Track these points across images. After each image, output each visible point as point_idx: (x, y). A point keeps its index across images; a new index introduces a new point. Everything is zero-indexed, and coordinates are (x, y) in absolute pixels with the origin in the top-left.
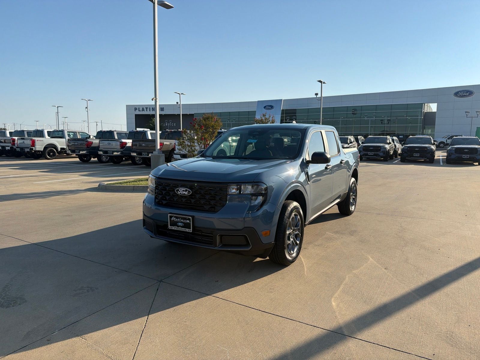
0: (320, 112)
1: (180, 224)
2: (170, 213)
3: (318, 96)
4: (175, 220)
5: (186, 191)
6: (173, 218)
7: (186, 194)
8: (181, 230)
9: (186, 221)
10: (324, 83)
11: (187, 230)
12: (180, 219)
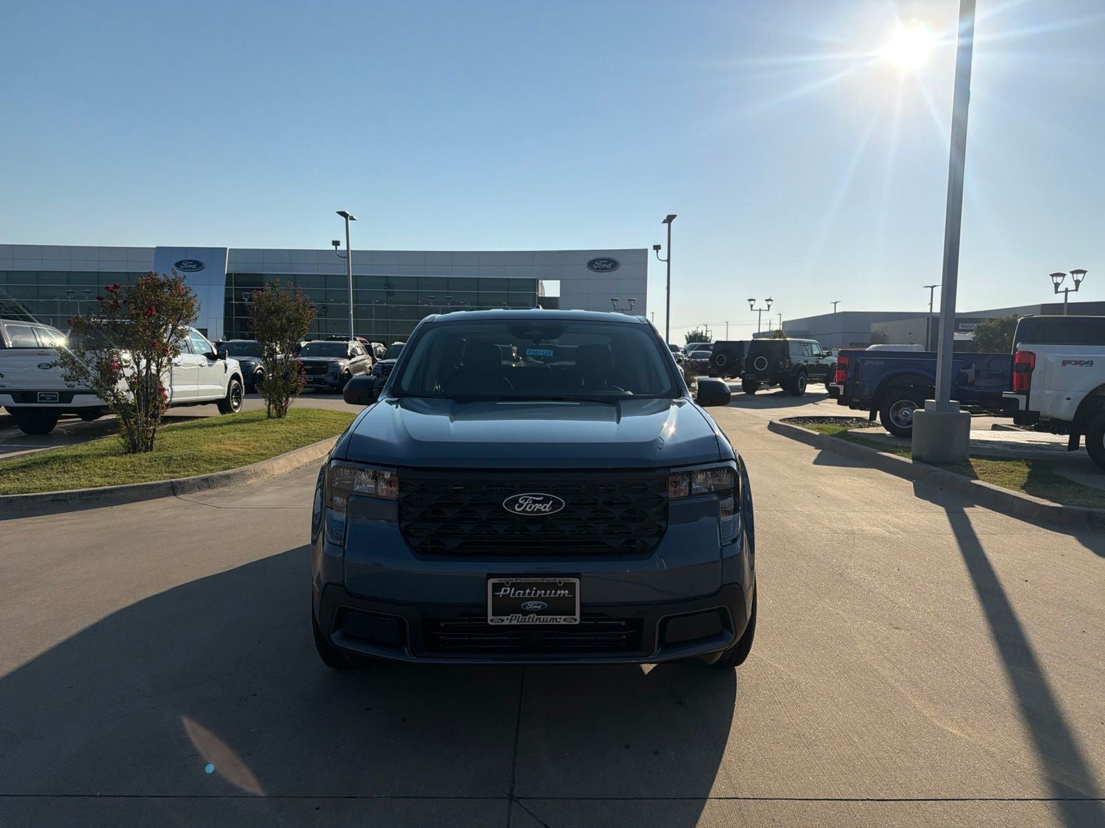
0: (347, 285)
1: (531, 605)
2: (490, 576)
3: (339, 248)
4: (514, 594)
5: (546, 501)
6: (506, 591)
7: (545, 512)
8: (538, 623)
9: (555, 594)
10: (352, 219)
11: (561, 620)
12: (531, 590)
